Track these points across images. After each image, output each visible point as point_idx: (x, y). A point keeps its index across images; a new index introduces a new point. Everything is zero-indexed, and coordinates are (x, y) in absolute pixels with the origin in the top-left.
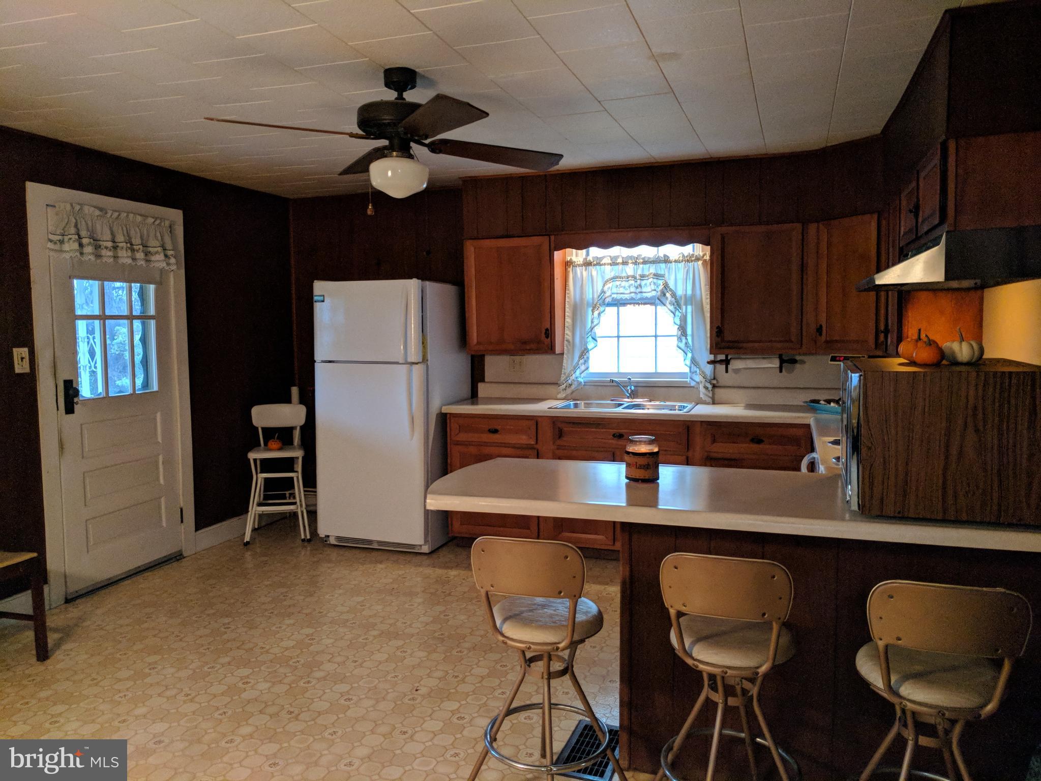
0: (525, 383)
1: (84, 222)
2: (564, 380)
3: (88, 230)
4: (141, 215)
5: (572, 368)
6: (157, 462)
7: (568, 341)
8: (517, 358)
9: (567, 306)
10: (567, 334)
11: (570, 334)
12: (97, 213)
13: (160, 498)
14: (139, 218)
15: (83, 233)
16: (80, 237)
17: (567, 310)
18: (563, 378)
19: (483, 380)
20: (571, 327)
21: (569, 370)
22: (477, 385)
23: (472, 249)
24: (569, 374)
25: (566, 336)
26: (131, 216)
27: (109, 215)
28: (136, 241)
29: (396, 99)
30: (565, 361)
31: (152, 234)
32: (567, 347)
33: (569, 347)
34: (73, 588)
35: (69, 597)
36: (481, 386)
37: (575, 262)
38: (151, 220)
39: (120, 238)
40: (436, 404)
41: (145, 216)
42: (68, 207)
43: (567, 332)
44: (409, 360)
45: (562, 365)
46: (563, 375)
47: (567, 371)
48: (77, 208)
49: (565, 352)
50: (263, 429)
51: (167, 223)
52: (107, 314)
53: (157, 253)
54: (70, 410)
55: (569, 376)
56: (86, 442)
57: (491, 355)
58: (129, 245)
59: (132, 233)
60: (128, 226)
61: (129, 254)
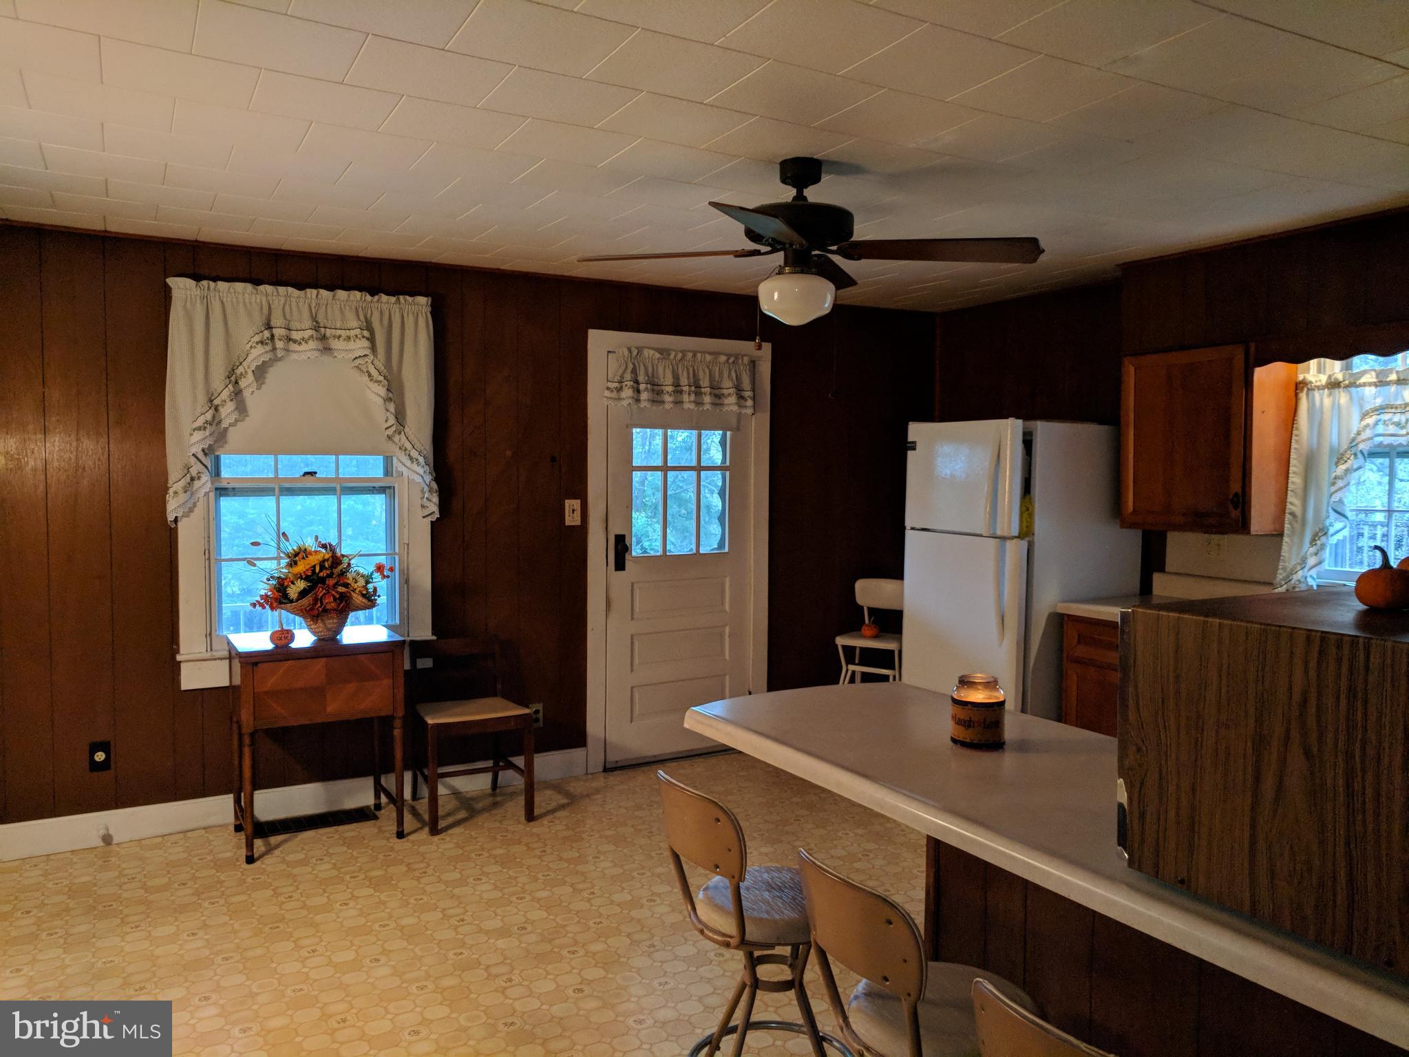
0: (1224, 579)
1: (642, 367)
2: (1284, 579)
3: (647, 374)
4: (710, 353)
5: (1299, 561)
6: (722, 635)
7: (1292, 514)
8: (1216, 537)
9: (1293, 455)
10: (1291, 503)
11: (1297, 502)
12: (657, 355)
13: (725, 675)
14: (708, 358)
15: (641, 378)
16: (637, 382)
17: (1293, 462)
18: (1281, 575)
19: (1162, 569)
20: (1300, 492)
21: (1293, 562)
22: (1152, 576)
23: (1132, 369)
24: (1292, 570)
25: (1289, 506)
26: (699, 355)
27: (672, 357)
28: (705, 382)
29: (795, 199)
30: (1285, 547)
31: (726, 375)
32: (1290, 524)
33: (1295, 525)
34: (613, 757)
35: (608, 766)
36: (1157, 578)
37: (1311, 382)
38: (723, 358)
39: (684, 381)
40: (1049, 599)
41: (716, 354)
42: (626, 352)
43: (1291, 498)
44: (999, 533)
45: (1279, 555)
46: (1280, 571)
47: (1289, 566)
48: (635, 352)
49: (1286, 532)
50: (869, 609)
51: (746, 359)
52: (669, 465)
53: (729, 395)
54: (620, 565)
55: (1293, 572)
56: (637, 604)
57: (1174, 530)
58: (693, 388)
59: (701, 375)
60: (695, 368)
61: (693, 397)
